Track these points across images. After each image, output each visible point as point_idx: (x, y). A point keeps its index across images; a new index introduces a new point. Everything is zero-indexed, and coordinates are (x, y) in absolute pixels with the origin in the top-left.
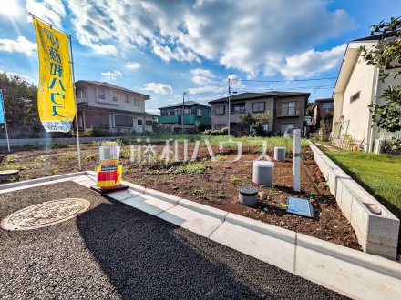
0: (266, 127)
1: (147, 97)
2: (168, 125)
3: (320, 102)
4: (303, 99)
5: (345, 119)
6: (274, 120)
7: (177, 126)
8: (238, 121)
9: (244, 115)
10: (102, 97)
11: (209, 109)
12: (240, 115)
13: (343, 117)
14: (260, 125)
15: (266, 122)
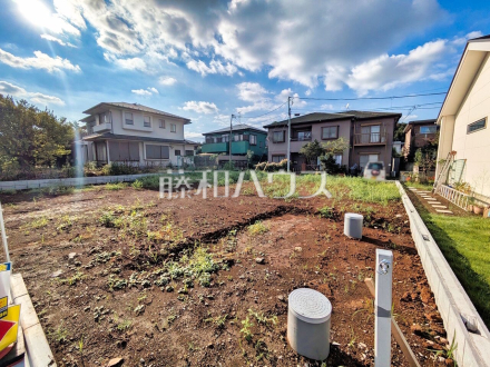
0: (339, 160)
1: (187, 121)
2: (214, 155)
3: (415, 125)
4: (391, 121)
5: (457, 157)
6: (351, 150)
7: (223, 157)
8: (302, 150)
9: (309, 144)
10: (130, 122)
11: (266, 134)
12: (304, 143)
13: (454, 153)
14: (331, 157)
15: (339, 152)
